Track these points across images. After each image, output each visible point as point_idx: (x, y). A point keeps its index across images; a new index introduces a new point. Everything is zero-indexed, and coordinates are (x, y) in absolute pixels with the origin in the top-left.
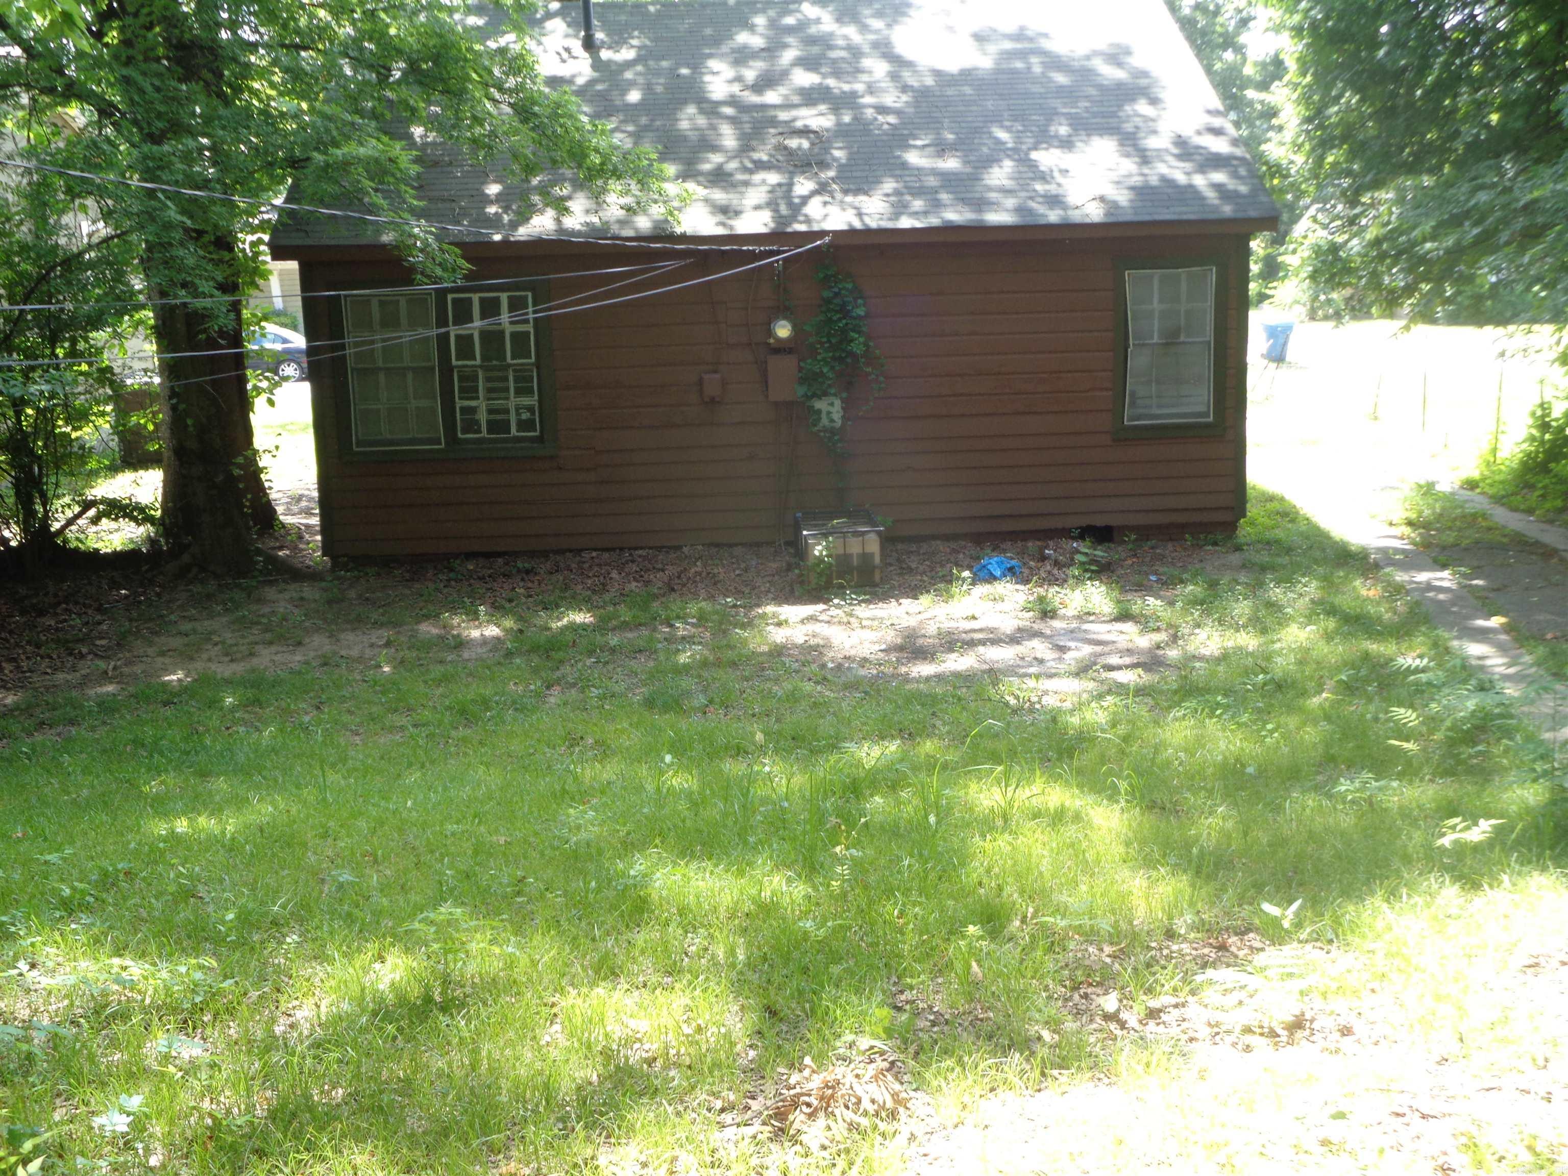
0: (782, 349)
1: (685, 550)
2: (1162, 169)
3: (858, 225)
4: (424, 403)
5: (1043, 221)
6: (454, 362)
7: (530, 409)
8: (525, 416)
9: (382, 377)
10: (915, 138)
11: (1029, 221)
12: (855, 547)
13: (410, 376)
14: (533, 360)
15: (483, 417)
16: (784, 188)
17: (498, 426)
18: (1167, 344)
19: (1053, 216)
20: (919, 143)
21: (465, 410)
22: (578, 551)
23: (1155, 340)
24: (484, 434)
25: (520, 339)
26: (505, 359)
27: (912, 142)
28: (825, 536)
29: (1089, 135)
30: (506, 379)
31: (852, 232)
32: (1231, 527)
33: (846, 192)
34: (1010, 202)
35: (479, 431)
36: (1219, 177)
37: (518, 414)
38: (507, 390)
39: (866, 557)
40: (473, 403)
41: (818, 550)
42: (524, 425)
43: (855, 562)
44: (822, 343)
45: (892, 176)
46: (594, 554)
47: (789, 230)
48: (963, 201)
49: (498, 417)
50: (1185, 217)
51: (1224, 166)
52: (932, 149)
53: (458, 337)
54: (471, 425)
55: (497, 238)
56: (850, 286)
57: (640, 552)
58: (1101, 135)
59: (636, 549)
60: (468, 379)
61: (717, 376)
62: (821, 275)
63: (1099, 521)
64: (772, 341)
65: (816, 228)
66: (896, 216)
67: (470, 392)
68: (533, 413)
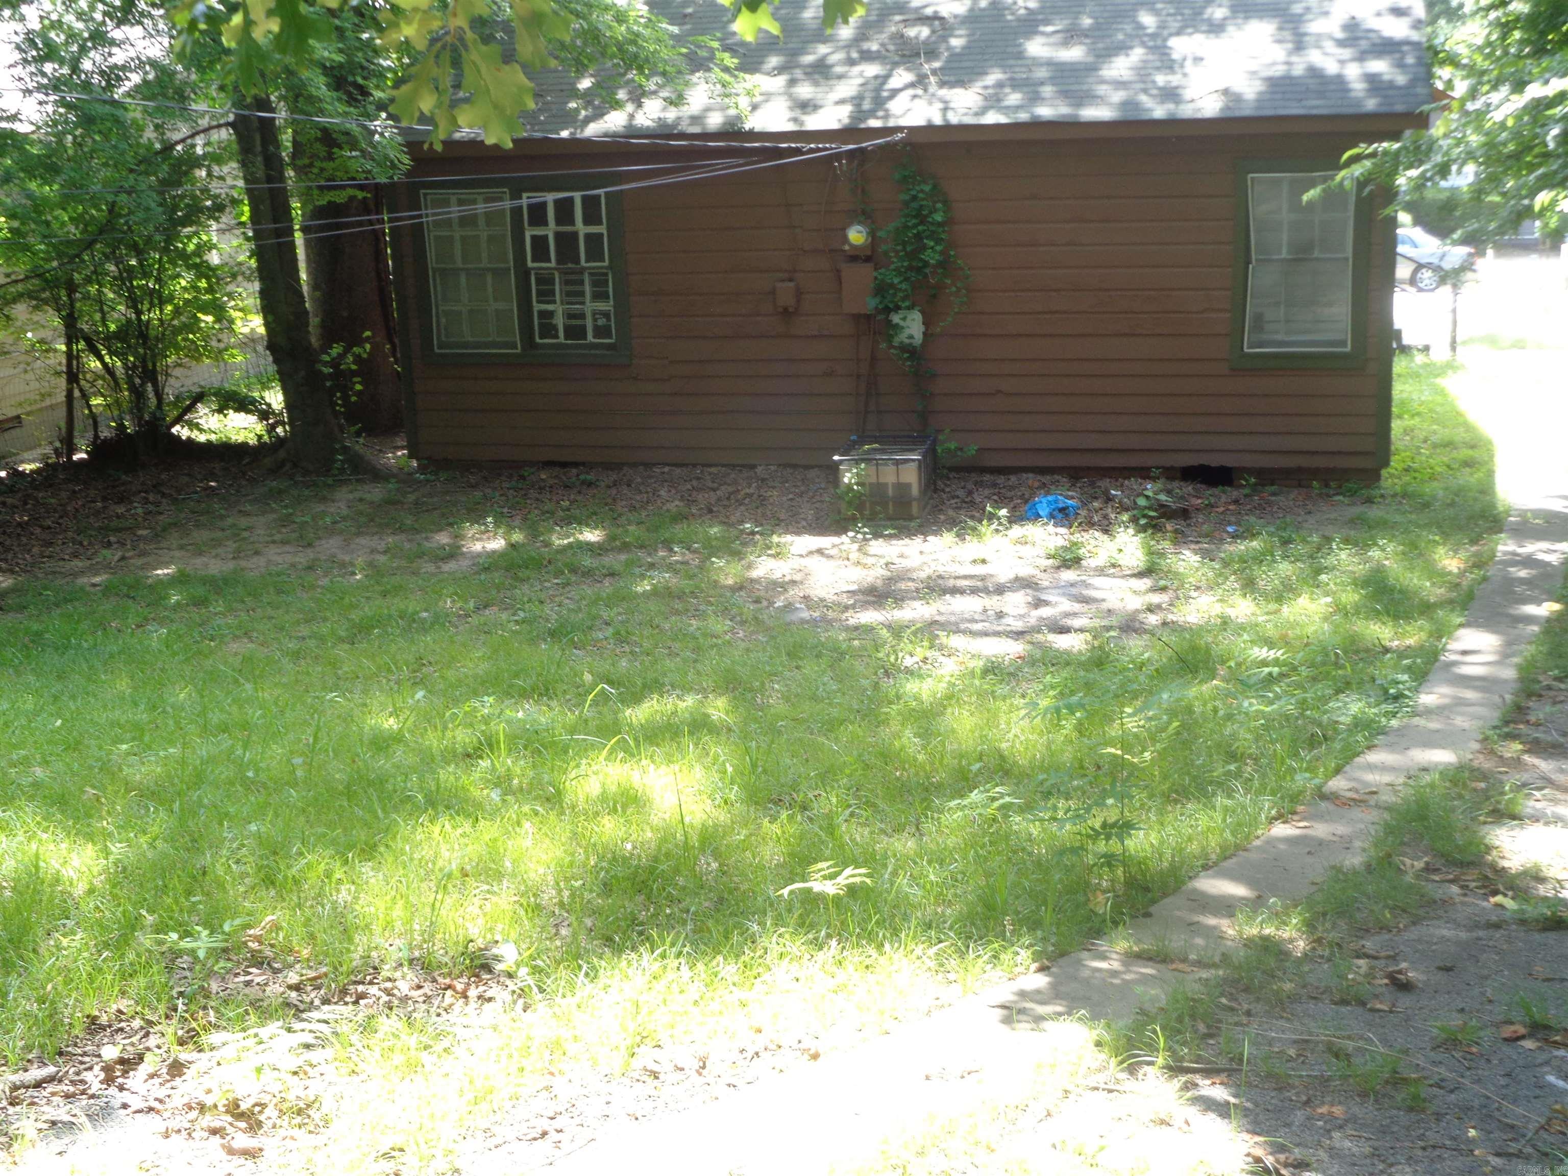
0: (856, 257)
1: (759, 470)
2: (1315, 57)
3: (938, 121)
4: (501, 306)
5: (1145, 116)
6: (530, 264)
7: (606, 315)
8: (601, 322)
9: (463, 279)
10: (1047, 22)
11: (1132, 116)
12: (889, 476)
13: (489, 278)
14: (606, 263)
15: (559, 321)
16: (879, 81)
17: (575, 332)
18: (1295, 260)
19: (1159, 112)
20: (1050, 29)
21: (543, 314)
22: (648, 465)
23: (1284, 254)
24: (562, 339)
25: (593, 241)
26: (578, 261)
27: (1042, 28)
28: (857, 462)
29: (1247, 18)
30: (582, 283)
31: (930, 128)
32: (1372, 475)
33: (942, 84)
34: (1118, 97)
35: (557, 337)
36: (1380, 66)
37: (595, 320)
38: (582, 294)
39: (902, 488)
40: (550, 307)
41: (847, 478)
42: (601, 332)
43: (890, 492)
44: (897, 252)
45: (1002, 66)
46: (666, 469)
47: (863, 126)
48: (1066, 94)
49: (574, 322)
50: (1315, 112)
51: (1390, 52)
52: (1060, 36)
53: (533, 238)
54: (548, 330)
55: (565, 134)
56: (927, 188)
57: (713, 470)
58: (1261, 18)
59: (710, 466)
60: (545, 281)
61: (791, 284)
62: (897, 176)
63: (1215, 461)
64: (847, 247)
65: (891, 123)
66: (983, 111)
67: (546, 295)
68: (609, 319)
